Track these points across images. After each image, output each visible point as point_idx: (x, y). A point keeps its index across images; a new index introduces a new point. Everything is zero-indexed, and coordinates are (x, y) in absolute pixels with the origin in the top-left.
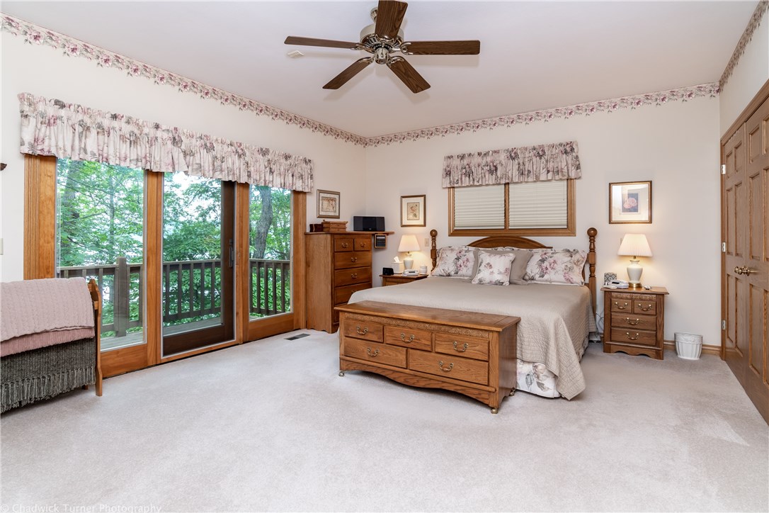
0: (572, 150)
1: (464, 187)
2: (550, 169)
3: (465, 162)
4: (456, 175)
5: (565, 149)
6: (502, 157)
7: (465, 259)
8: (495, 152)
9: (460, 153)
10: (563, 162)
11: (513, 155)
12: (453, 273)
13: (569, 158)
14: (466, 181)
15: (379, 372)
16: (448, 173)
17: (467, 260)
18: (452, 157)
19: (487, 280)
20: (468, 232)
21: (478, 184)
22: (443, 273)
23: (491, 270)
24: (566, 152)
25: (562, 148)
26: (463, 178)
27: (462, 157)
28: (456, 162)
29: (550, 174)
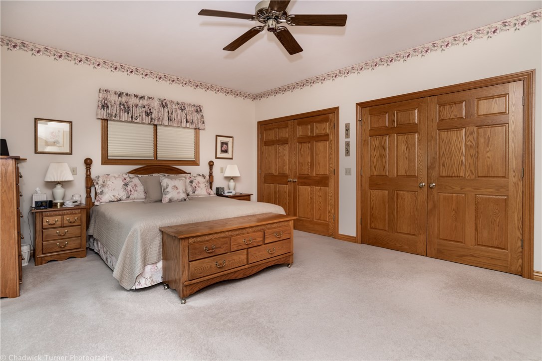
0: (201, 110)
1: (122, 121)
2: (189, 120)
3: (124, 99)
4: (113, 110)
5: (197, 109)
6: (156, 104)
7: (133, 185)
8: (150, 98)
9: (119, 90)
10: (195, 117)
11: (164, 104)
12: (124, 198)
13: (199, 116)
14: (125, 116)
15: (223, 279)
16: (104, 106)
17: (135, 185)
18: (109, 92)
19: (176, 199)
20: (124, 162)
21: (136, 121)
22: (113, 199)
23: (178, 191)
24: (197, 112)
25: (195, 108)
26: (121, 113)
27: (121, 95)
28: (113, 98)
29: (188, 124)
